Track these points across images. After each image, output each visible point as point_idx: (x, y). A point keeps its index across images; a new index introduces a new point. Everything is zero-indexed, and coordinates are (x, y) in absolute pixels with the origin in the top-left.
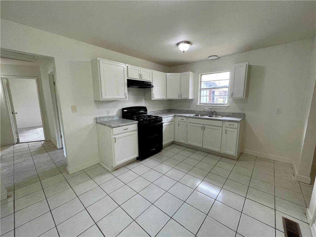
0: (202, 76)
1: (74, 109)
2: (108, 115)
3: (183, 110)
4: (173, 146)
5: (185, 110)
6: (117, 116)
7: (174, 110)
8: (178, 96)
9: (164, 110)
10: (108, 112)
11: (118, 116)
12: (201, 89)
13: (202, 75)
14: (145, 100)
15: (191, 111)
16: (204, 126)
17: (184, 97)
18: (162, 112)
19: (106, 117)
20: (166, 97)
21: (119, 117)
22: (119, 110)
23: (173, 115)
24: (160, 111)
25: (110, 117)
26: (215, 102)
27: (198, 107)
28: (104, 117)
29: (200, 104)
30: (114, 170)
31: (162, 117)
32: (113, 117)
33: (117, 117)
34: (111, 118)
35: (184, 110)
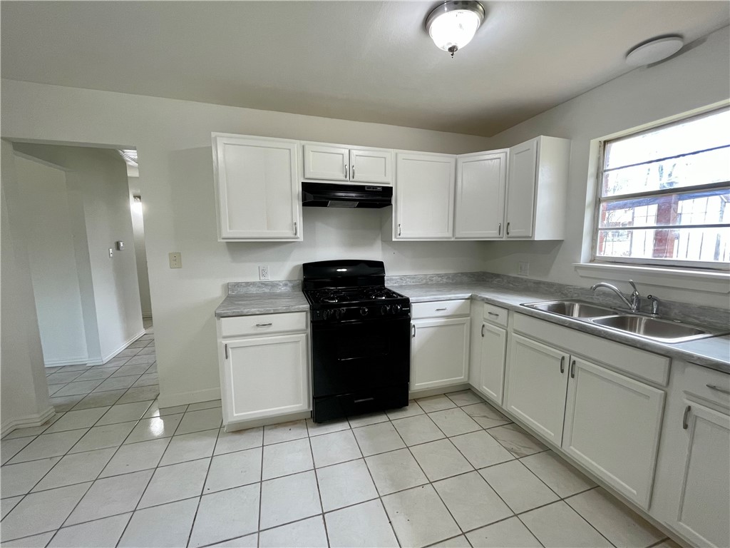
0: (608, 146)
1: (176, 260)
2: (261, 278)
3: (522, 279)
4: (462, 400)
5: (530, 281)
6: (288, 282)
7: (498, 276)
8: (497, 231)
9: (455, 275)
10: (263, 272)
11: (290, 284)
12: (598, 201)
13: (606, 142)
14: (382, 241)
15: (551, 285)
16: (573, 358)
17: (516, 232)
18: (448, 281)
19: (254, 284)
20: (453, 235)
21: (293, 287)
22: (296, 267)
23: (468, 295)
24: (439, 275)
25: (265, 284)
26: (674, 258)
27: (582, 273)
28: (248, 284)
29: (592, 261)
30: (233, 432)
31: (412, 299)
32: (274, 285)
33: (286, 285)
34: (270, 288)
35: (526, 281)
